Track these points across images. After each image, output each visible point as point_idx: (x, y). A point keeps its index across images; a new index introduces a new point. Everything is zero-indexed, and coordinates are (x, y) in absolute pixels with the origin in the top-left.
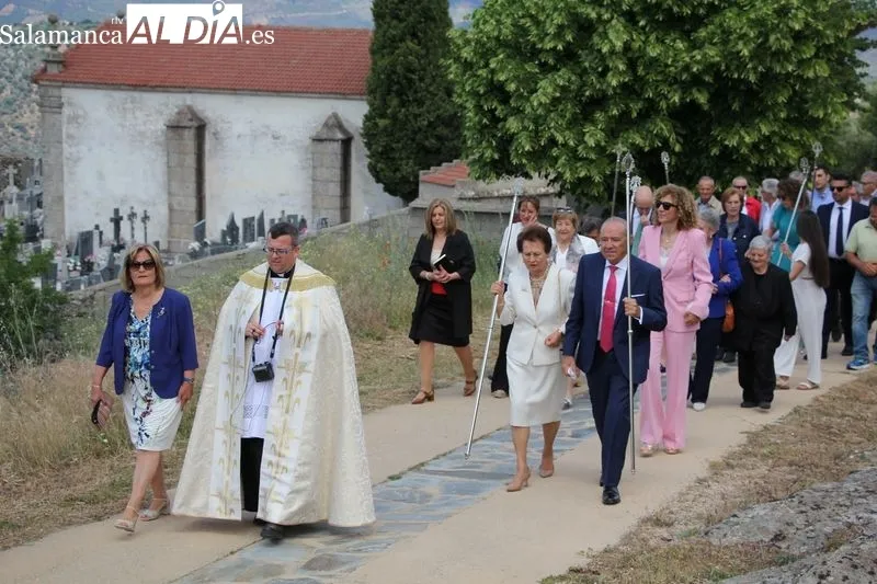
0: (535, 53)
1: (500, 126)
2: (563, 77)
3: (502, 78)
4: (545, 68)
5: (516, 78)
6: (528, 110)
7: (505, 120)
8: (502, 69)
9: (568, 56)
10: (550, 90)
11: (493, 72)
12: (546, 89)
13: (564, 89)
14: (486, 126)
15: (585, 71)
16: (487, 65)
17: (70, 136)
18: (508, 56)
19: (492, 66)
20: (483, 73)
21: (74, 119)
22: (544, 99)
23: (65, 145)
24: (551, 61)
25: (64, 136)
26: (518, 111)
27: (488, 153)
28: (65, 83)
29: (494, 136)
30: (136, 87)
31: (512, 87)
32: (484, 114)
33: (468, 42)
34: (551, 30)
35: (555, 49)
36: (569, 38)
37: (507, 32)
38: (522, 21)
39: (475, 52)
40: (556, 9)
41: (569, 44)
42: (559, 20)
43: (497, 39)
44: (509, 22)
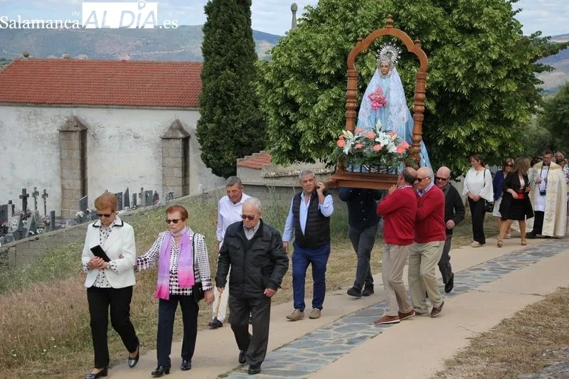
0: (315, 76)
1: (292, 127)
2: (335, 92)
3: (293, 94)
4: (322, 86)
5: (303, 94)
6: (312, 115)
7: (295, 122)
8: (293, 88)
9: (338, 78)
10: (326, 101)
11: (286, 90)
12: (324, 102)
13: (336, 101)
14: (282, 127)
16: (282, 85)
18: (297, 79)
19: (286, 86)
20: (280, 90)
22: (322, 108)
24: (327, 82)
26: (305, 116)
27: (284, 146)
29: (288, 134)
30: (37, 104)
31: (300, 100)
32: (281, 118)
33: (269, 70)
34: (326, 61)
35: (329, 73)
36: (339, 65)
37: (296, 62)
38: (306, 55)
39: (274, 76)
40: (329, 46)
41: (339, 69)
42: (331, 53)
43: (289, 66)
44: (297, 55)
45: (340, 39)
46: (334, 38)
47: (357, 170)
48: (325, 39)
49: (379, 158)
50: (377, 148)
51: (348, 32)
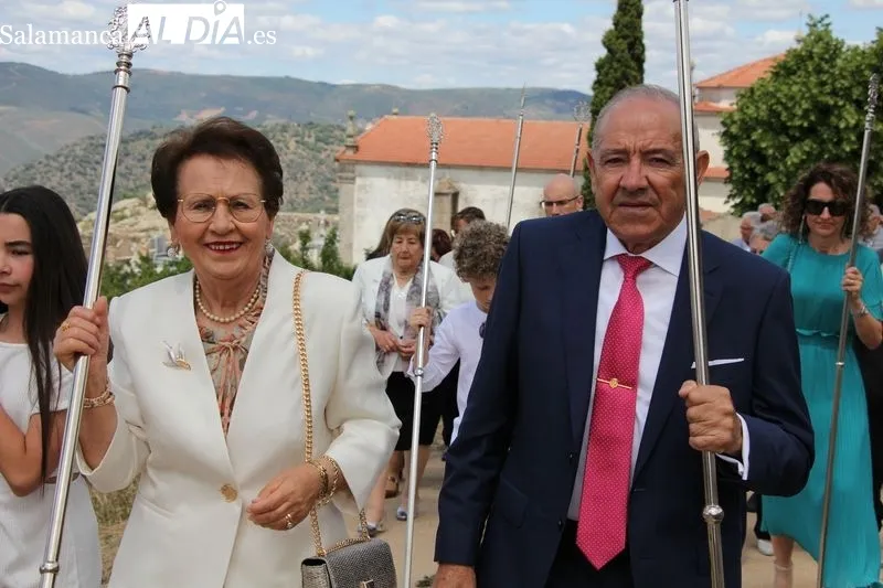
0: (784, 129)
1: (759, 179)
2: (807, 145)
3: (763, 145)
4: (794, 140)
5: (772, 147)
6: (782, 168)
7: (762, 175)
8: (762, 139)
9: (810, 132)
10: (799, 154)
11: (754, 142)
12: (795, 154)
13: (808, 154)
14: (746, 180)
15: (823, 142)
16: (749, 137)
17: (360, 200)
18: (765, 131)
19: (753, 138)
20: (747, 142)
21: (363, 187)
22: (796, 160)
23: (355, 206)
24: (797, 134)
25: (355, 201)
26: (773, 169)
27: (748, 199)
28: (358, 162)
29: (753, 187)
31: (771, 152)
32: (746, 171)
33: (734, 122)
34: (800, 112)
35: (801, 126)
36: (813, 118)
37: (763, 114)
38: (774, 107)
39: (740, 129)
40: (803, 98)
41: (811, 121)
42: (805, 105)
43: (756, 119)
44: (764, 107)
45: (815, 91)
46: (809, 90)
48: (800, 91)
51: (823, 84)
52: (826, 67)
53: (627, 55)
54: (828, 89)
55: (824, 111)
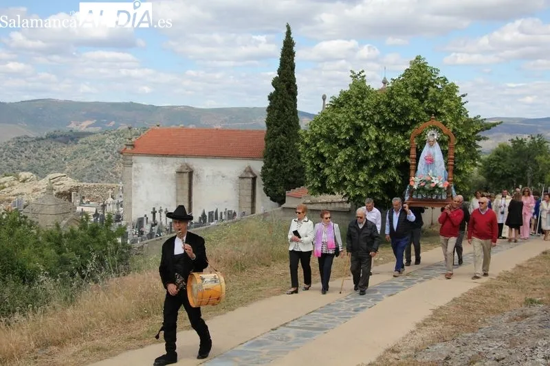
0: (337, 140)
1: (321, 171)
2: (349, 150)
3: (322, 151)
4: (341, 147)
5: (328, 151)
6: (334, 165)
7: (324, 169)
8: (322, 147)
9: (351, 142)
10: (343, 156)
11: (318, 148)
12: (341, 157)
13: (349, 156)
14: (315, 172)
15: (359, 148)
16: (315, 145)
17: (135, 177)
18: (325, 142)
19: (318, 146)
20: (314, 149)
21: (137, 169)
22: (340, 160)
23: (133, 181)
24: (344, 144)
25: (133, 176)
26: (329, 166)
27: (316, 184)
28: (134, 154)
29: (319, 176)
30: (163, 155)
31: (327, 155)
32: (314, 166)
33: (307, 136)
34: (344, 130)
35: (345, 138)
36: (352, 134)
37: (324, 131)
38: (331, 127)
39: (311, 140)
40: (346, 121)
41: (351, 136)
42: (347, 126)
43: (320, 134)
44: (325, 127)
45: (353, 117)
46: (349, 117)
47: (420, 197)
48: (343, 117)
49: (434, 190)
50: (432, 185)
51: (358, 113)
52: (359, 102)
53: (285, 92)
54: (360, 116)
55: (358, 130)
